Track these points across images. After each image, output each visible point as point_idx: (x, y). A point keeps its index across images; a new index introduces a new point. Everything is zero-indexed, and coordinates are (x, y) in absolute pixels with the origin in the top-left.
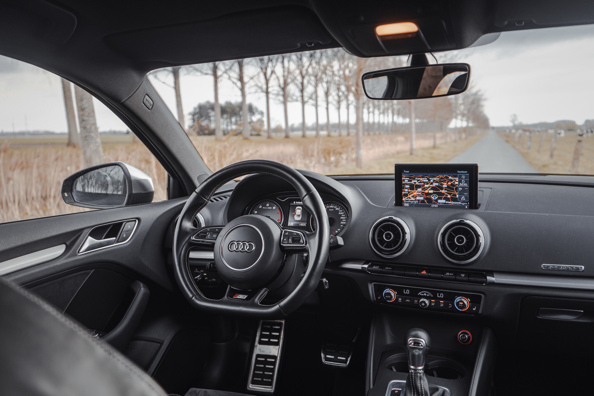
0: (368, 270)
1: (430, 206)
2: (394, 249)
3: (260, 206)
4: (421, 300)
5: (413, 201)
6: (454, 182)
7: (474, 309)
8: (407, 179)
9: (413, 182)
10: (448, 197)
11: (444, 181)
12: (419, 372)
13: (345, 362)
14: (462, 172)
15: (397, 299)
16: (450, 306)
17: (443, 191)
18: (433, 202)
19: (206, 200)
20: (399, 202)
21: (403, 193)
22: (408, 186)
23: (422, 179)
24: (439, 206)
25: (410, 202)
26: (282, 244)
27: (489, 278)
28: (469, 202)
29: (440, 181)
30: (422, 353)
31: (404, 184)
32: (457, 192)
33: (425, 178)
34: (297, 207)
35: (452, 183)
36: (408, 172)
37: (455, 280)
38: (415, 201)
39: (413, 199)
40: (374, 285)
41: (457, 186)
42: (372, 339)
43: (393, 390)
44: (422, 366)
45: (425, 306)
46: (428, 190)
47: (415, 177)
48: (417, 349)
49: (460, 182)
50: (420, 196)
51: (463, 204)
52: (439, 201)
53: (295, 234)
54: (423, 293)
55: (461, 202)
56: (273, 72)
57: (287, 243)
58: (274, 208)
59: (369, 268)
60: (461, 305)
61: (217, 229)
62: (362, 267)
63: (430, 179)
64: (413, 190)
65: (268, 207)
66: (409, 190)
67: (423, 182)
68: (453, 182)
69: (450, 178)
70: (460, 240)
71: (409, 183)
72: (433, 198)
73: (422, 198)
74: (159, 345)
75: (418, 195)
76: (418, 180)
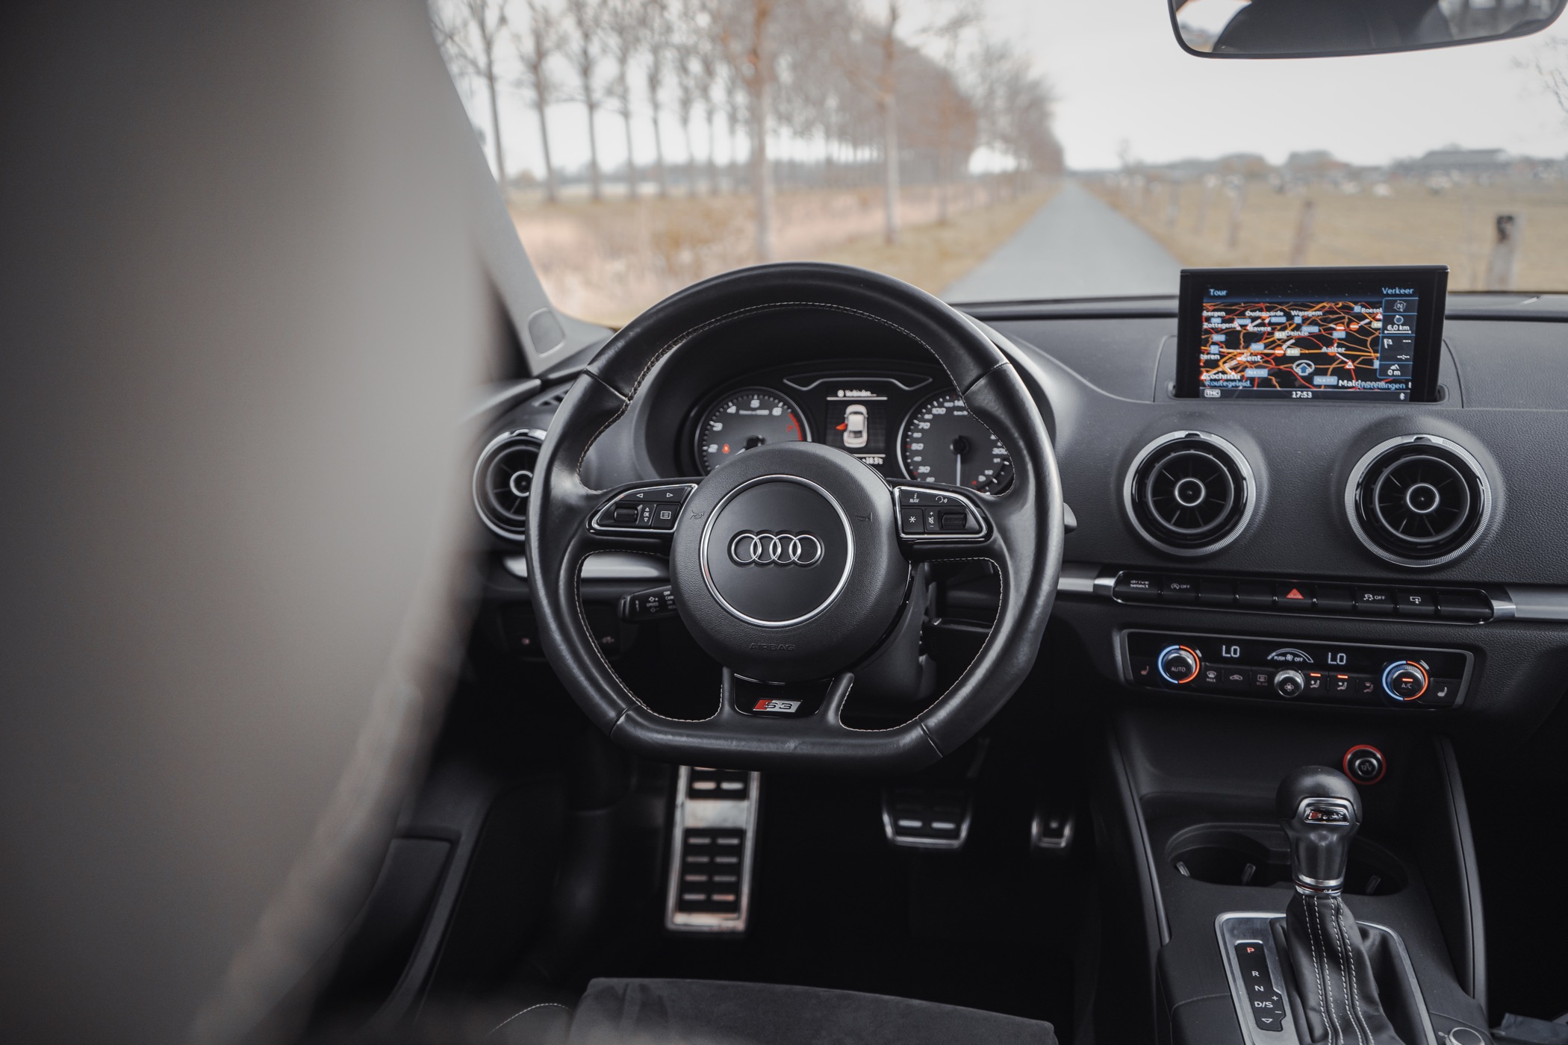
0: (1118, 595)
1: (1287, 396)
2: (1209, 531)
3: (729, 407)
4: (1280, 677)
5: (1234, 380)
6: (1370, 323)
7: (1441, 694)
8: (1219, 317)
9: (1236, 325)
10: (1347, 367)
11: (1338, 320)
12: (1328, 895)
13: (954, 834)
14: (1398, 292)
15: (1202, 674)
16: (1368, 687)
17: (1333, 350)
18: (1297, 384)
19: (624, 398)
20: (1188, 384)
21: (1204, 357)
22: (1221, 338)
23: (1268, 314)
24: (1316, 396)
25: (1225, 384)
26: (903, 535)
27: (1500, 606)
28: (1411, 381)
29: (1324, 320)
30: (1337, 839)
31: (1208, 332)
32: (1376, 351)
33: (1276, 311)
34: (851, 409)
35: (1361, 327)
36: (1224, 293)
37: (1395, 613)
38: (1239, 381)
39: (1233, 375)
40: (1130, 635)
41: (1377, 333)
42: (1129, 793)
43: (1239, 944)
44: (1337, 878)
45: (1293, 692)
46: (1284, 346)
47: (1246, 310)
48: (1324, 830)
49: (1388, 320)
50: (1256, 367)
51: (1393, 387)
52: (1318, 380)
53: (946, 501)
54: (1284, 655)
55: (1386, 383)
56: (503, 20)
57: (922, 531)
58: (777, 411)
59: (1120, 589)
60: (1409, 685)
61: (670, 491)
62: (1095, 586)
63: (1293, 313)
64: (1235, 348)
65: (755, 409)
66: (1222, 347)
67: (1270, 324)
68: (1367, 321)
69: (1357, 309)
70: (1423, 498)
71: (1224, 326)
72: (1298, 370)
73: (1263, 373)
74: (446, 846)
75: (1254, 362)
76: (1254, 319)
